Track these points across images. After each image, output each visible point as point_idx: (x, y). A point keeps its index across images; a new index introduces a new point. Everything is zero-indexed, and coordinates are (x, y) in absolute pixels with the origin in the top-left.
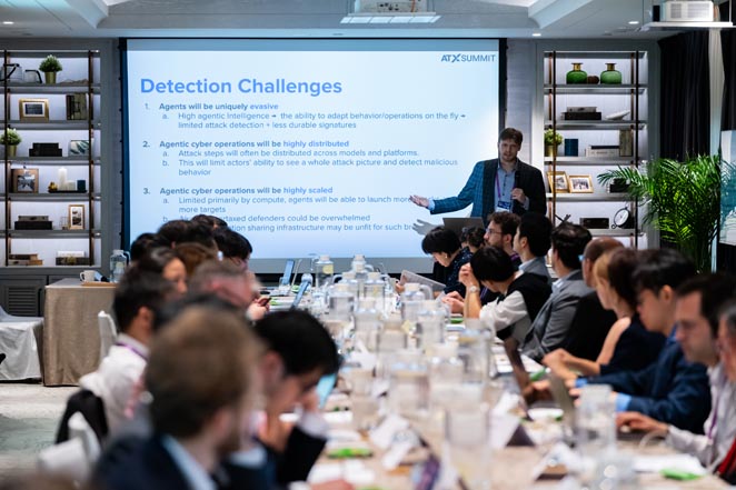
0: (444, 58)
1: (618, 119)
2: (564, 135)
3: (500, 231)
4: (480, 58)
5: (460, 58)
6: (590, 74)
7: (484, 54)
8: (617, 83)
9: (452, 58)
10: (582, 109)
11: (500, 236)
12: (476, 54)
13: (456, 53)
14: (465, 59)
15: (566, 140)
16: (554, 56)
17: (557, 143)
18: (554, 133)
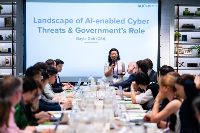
0: (139, 6)
2: (182, 34)
4: (152, 6)
5: (144, 6)
6: (191, 12)
7: (153, 4)
9: (142, 6)
10: (188, 24)
12: (150, 4)
13: (143, 4)
14: (146, 6)
15: (182, 35)
16: (178, 5)
17: (179, 37)
18: (178, 33)
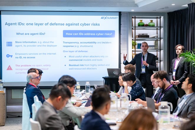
0: (102, 18)
1: (154, 37)
2: (137, 42)
3: (160, 80)
4: (113, 18)
5: (107, 18)
6: (145, 23)
7: (114, 17)
8: (153, 26)
9: (104, 18)
10: (143, 34)
11: (162, 82)
12: (112, 17)
13: (106, 16)
14: (108, 18)
15: (138, 44)
16: (135, 18)
17: (135, 45)
18: (135, 42)
